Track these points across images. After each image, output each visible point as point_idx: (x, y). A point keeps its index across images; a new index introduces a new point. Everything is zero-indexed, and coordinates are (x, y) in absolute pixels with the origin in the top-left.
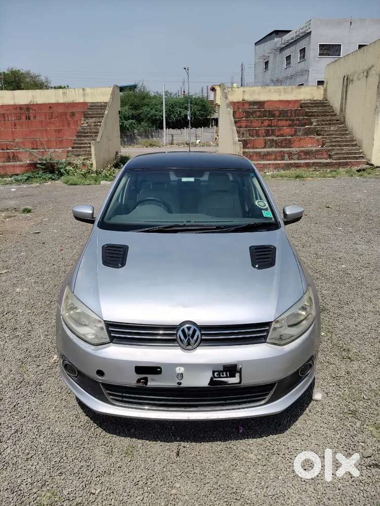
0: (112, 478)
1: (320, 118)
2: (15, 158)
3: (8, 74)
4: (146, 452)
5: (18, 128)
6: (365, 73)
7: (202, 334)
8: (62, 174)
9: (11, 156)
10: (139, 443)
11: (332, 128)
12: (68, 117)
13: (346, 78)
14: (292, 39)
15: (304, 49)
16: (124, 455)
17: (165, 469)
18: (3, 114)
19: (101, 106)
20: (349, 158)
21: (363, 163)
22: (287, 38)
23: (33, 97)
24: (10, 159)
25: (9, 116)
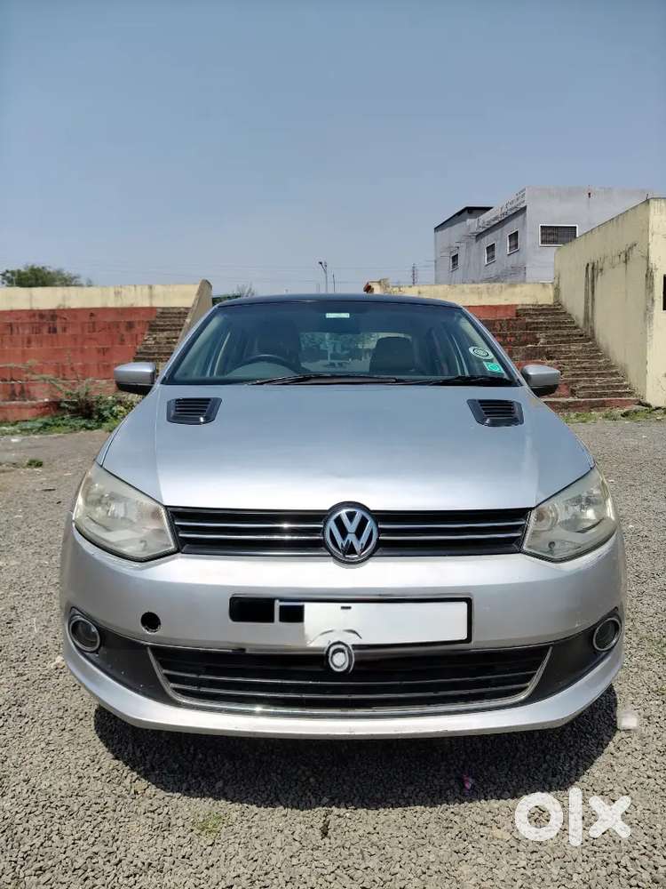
0: (166, 879)
1: (550, 333)
2: (24, 393)
3: (25, 274)
4: (250, 827)
5: (34, 347)
6: (623, 256)
7: (381, 531)
8: (104, 419)
9: (18, 390)
10: (233, 810)
11: (573, 348)
12: (123, 331)
13: (590, 267)
14: (496, 218)
15: (516, 233)
16: (198, 831)
17: (295, 861)
18: (11, 325)
19: (180, 313)
20: (606, 395)
21: (633, 402)
22: (486, 218)
23: (64, 298)
24: (16, 395)
25: (20, 328)
